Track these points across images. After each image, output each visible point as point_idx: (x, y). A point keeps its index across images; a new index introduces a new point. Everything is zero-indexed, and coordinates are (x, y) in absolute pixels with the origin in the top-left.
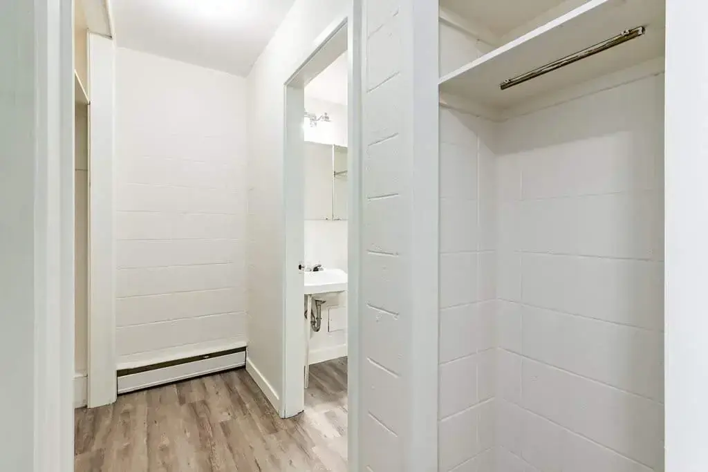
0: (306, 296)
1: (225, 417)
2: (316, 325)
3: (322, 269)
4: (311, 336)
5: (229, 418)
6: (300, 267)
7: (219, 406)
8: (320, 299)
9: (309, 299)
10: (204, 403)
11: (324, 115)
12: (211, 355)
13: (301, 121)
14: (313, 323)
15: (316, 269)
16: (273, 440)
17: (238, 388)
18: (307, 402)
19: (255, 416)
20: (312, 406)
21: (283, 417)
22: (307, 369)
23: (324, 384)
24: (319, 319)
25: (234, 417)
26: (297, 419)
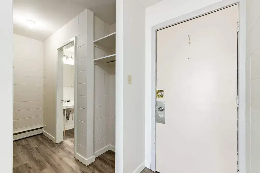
0: (64, 110)
1: (36, 146)
2: (68, 118)
3: (70, 102)
4: (66, 121)
5: (37, 146)
6: (62, 101)
7: (34, 144)
8: (69, 110)
9: (65, 110)
10: (28, 144)
11: (71, 56)
12: (29, 131)
13: (62, 57)
14: (67, 118)
15: (68, 102)
16: (53, 149)
17: (40, 139)
18: (64, 139)
19: (47, 144)
20: (66, 139)
21: (56, 143)
22: (65, 132)
23: (70, 134)
24: (69, 116)
25: (40, 146)
26: (61, 143)
